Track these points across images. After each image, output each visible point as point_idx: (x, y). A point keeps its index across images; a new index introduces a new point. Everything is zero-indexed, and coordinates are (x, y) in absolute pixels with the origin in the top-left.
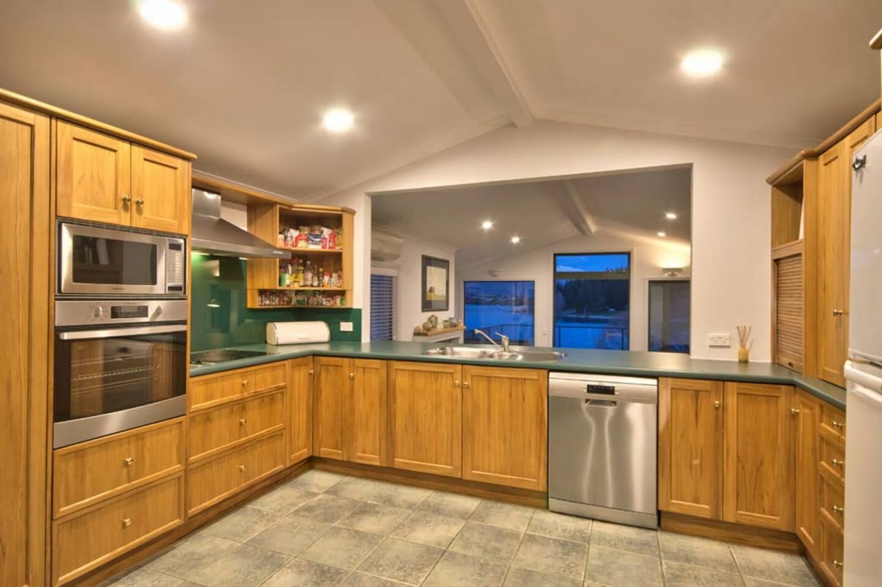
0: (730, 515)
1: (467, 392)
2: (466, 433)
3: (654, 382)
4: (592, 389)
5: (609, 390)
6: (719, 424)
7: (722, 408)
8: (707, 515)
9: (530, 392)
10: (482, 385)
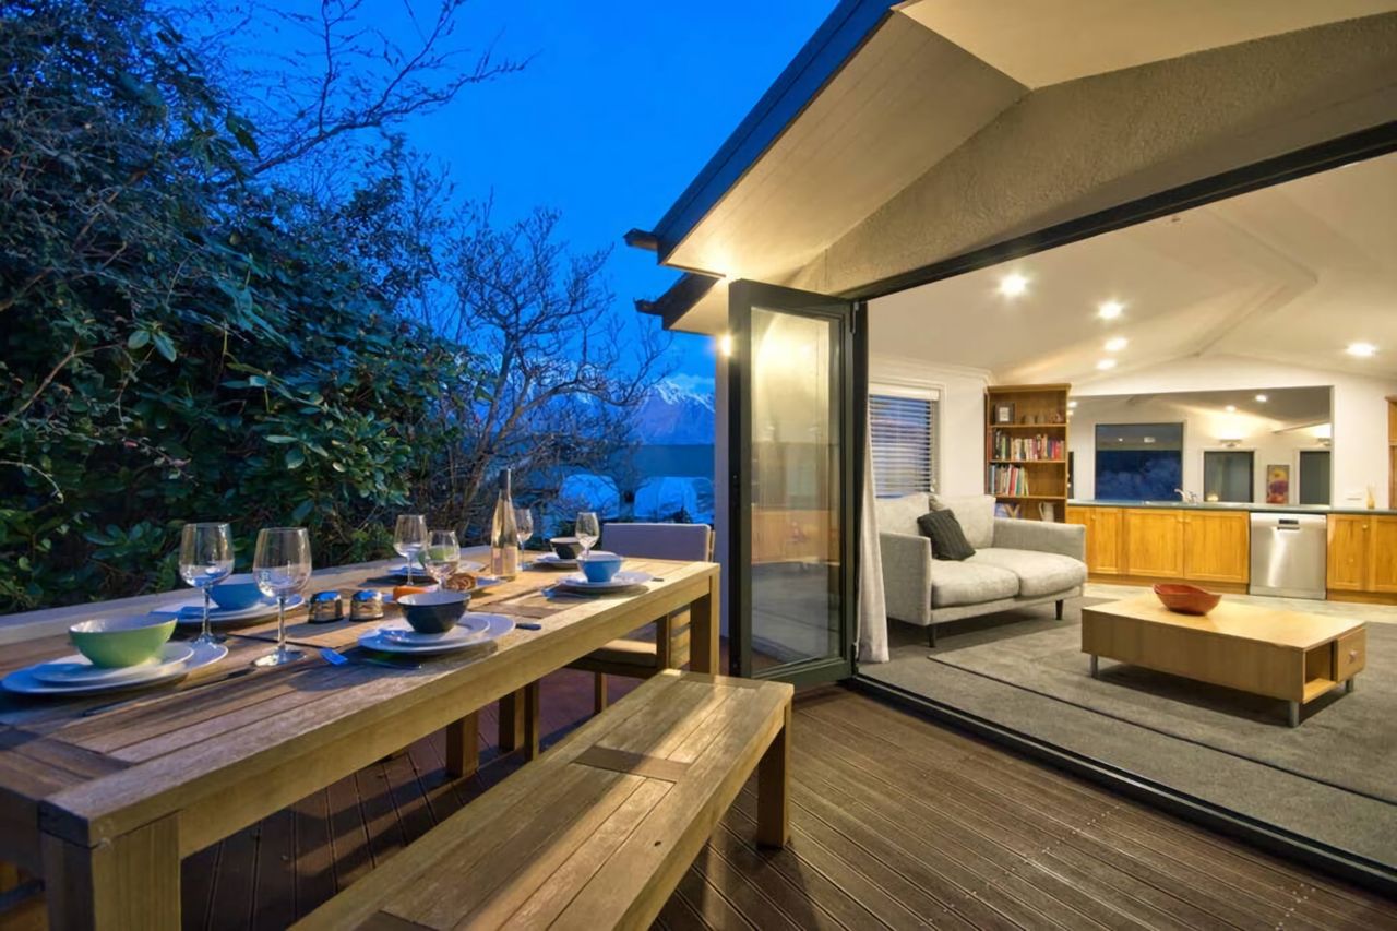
0: (1372, 588)
1: (1188, 528)
2: (1187, 554)
3: (1324, 517)
4: (1282, 522)
5: (1295, 522)
6: (1366, 539)
7: (1369, 529)
8: (1358, 589)
9: (1236, 525)
10: (1199, 522)
